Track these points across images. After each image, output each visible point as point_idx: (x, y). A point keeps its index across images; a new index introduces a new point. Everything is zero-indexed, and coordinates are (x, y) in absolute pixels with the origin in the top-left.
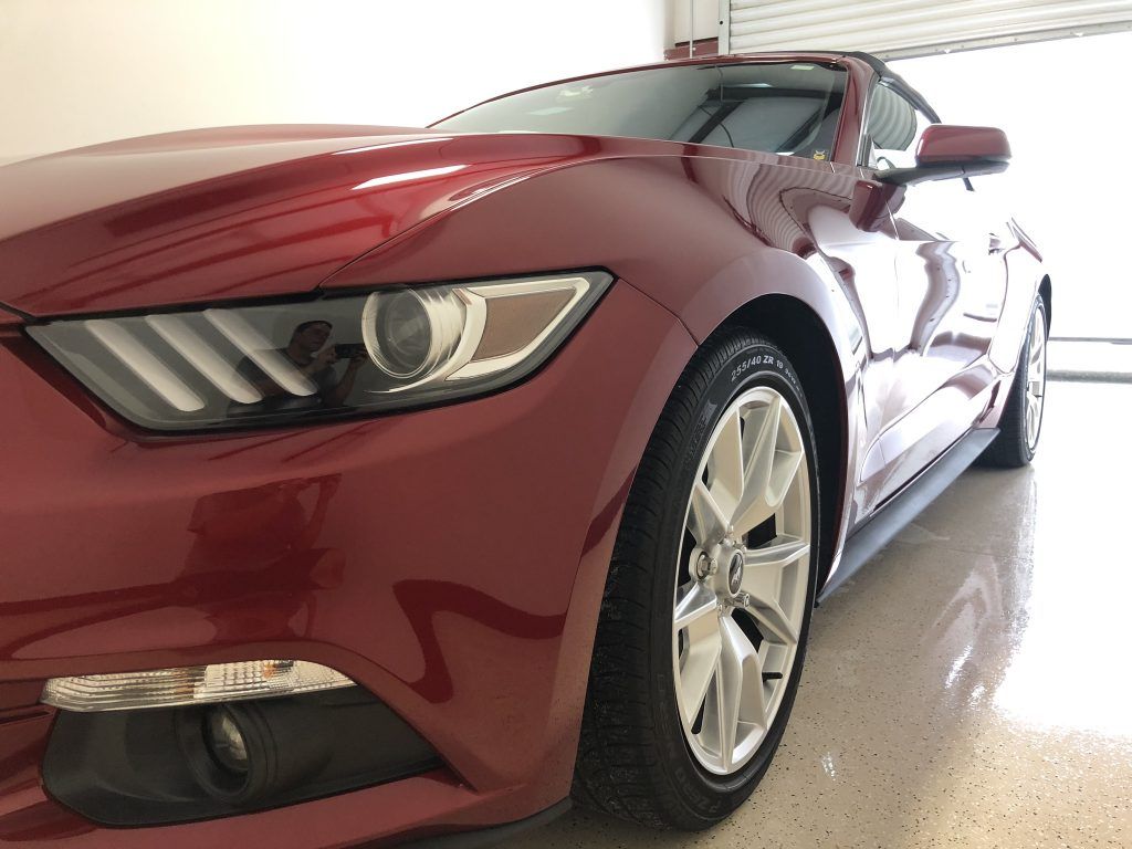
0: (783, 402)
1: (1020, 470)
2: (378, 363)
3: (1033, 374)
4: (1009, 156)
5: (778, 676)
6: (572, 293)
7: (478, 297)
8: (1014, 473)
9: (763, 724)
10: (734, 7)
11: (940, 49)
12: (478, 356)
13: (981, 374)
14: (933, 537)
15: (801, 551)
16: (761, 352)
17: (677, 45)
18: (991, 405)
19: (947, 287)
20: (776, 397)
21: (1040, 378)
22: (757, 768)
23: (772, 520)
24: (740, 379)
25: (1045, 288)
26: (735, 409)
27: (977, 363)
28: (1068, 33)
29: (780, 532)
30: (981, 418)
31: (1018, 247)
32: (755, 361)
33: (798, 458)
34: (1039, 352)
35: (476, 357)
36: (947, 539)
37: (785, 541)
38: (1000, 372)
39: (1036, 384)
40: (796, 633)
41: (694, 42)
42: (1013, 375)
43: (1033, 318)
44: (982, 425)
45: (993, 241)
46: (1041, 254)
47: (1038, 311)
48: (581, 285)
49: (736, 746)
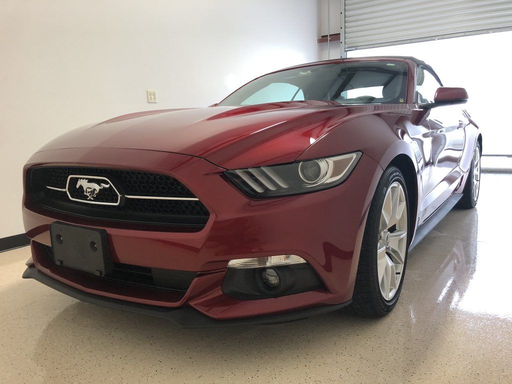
0: (401, 186)
1: (472, 209)
2: (302, 178)
3: (476, 172)
4: (468, 98)
5: (399, 273)
6: (352, 158)
7: (331, 161)
8: (470, 210)
9: (395, 287)
10: (346, 22)
11: (433, 38)
12: (332, 176)
13: (456, 175)
14: (440, 234)
15: (404, 235)
16: (396, 171)
17: (323, 37)
18: (460, 185)
19: (441, 141)
20: (399, 185)
21: (478, 173)
22: (394, 301)
23: (395, 225)
24: (391, 180)
25: (480, 139)
26: (389, 190)
27: (454, 170)
28: (486, 31)
29: (397, 228)
30: (456, 190)
31: (469, 124)
32: (394, 174)
33: (404, 204)
34: (477, 164)
35: (331, 177)
36: (445, 234)
37: (399, 231)
38: (463, 172)
39: (477, 176)
40: (403, 260)
41: (330, 35)
42: (468, 173)
43: (475, 151)
44: (456, 192)
45: (460, 124)
46: (478, 126)
47: (477, 148)
48: (354, 156)
49: (390, 292)
